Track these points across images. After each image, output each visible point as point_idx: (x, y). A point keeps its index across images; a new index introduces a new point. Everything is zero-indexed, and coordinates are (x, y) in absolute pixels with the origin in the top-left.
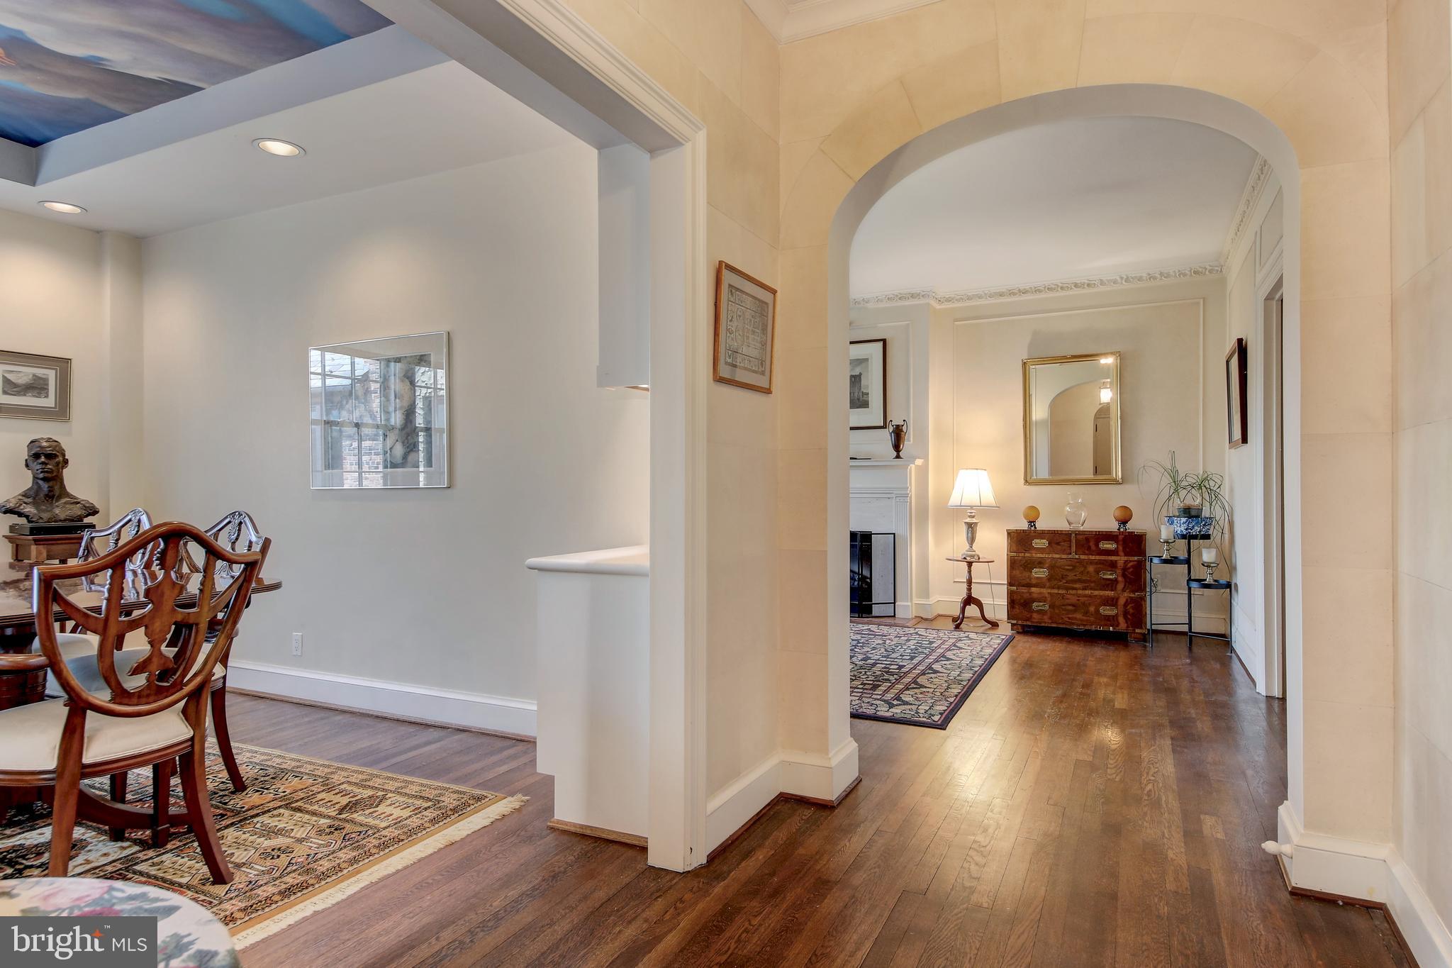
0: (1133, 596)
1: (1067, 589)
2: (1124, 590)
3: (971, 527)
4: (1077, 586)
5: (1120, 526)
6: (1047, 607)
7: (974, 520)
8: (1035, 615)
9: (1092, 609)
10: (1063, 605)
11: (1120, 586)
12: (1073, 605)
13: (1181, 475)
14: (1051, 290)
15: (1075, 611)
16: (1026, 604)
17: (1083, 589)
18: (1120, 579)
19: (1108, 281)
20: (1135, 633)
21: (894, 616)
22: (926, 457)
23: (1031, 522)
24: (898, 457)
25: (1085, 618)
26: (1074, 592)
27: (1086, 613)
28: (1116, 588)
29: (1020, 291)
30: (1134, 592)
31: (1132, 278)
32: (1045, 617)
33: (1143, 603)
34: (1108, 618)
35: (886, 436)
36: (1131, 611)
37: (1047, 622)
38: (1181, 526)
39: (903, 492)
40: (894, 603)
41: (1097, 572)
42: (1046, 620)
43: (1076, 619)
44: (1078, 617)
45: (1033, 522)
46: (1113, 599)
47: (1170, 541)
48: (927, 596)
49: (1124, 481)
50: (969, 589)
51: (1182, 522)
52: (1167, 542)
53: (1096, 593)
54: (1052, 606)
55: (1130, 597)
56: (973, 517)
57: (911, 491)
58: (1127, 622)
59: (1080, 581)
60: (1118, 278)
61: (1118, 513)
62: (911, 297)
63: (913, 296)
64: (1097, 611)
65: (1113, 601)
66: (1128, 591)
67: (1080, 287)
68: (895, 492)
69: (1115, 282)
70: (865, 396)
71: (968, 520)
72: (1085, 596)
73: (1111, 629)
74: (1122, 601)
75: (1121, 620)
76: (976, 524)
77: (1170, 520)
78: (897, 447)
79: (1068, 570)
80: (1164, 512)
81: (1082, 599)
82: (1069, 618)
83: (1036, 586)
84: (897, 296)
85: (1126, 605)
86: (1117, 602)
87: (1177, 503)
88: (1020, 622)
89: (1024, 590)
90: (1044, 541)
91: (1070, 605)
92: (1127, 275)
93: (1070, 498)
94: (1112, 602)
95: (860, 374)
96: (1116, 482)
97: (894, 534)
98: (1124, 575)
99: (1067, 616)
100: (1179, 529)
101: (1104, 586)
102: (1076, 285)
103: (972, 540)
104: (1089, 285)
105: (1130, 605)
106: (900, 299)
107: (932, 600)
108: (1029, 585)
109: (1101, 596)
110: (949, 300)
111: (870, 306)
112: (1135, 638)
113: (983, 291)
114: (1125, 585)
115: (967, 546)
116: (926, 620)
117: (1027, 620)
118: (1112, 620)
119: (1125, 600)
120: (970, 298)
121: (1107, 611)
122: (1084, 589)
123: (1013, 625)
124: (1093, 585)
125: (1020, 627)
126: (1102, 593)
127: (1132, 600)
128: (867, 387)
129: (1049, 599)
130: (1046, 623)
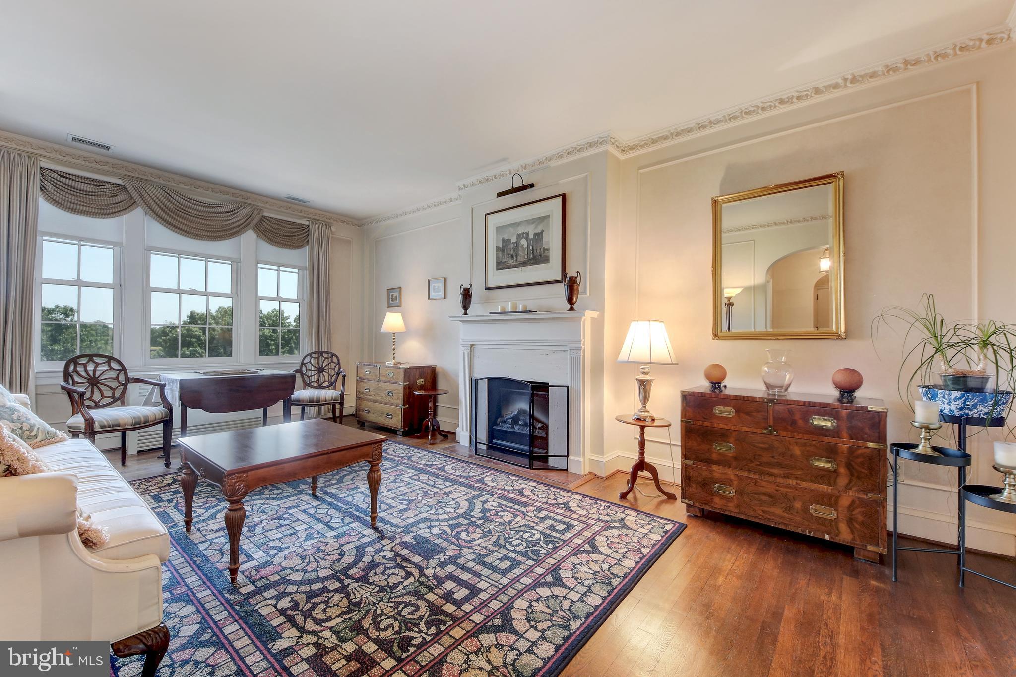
0: (865, 497)
1: (761, 474)
2: (848, 487)
3: (644, 386)
4: (775, 471)
5: (842, 395)
6: (733, 493)
7: (647, 378)
8: (717, 500)
9: (798, 505)
10: (755, 494)
11: (842, 481)
12: (770, 496)
13: (949, 326)
14: (750, 114)
15: (773, 504)
16: (706, 484)
17: (784, 477)
18: (842, 470)
19: (826, 87)
20: (865, 550)
21: (567, 470)
22: (601, 309)
23: (715, 384)
24: (572, 309)
25: (786, 515)
26: (771, 479)
27: (789, 509)
28: (835, 482)
29: (711, 122)
30: (865, 491)
31: (861, 76)
32: (731, 505)
33: (881, 509)
34: (821, 521)
35: (561, 290)
36: (860, 518)
37: (732, 510)
38: (950, 401)
39: (577, 345)
40: (567, 456)
41: (808, 456)
42: (733, 509)
43: (774, 514)
44: (777, 512)
45: (718, 383)
46: (830, 497)
47: (932, 426)
48: (601, 452)
49: (848, 334)
50: (642, 453)
51: (953, 397)
52: (927, 428)
53: (804, 484)
54: (739, 492)
55: (859, 498)
56: (647, 374)
57: (584, 344)
58: (852, 532)
59: (779, 465)
60: (840, 81)
61: (842, 379)
62: (589, 146)
63: (591, 145)
64: (806, 510)
65: (830, 499)
66: (854, 489)
67: (788, 102)
68: (569, 345)
69: (836, 86)
70: (546, 252)
71: (641, 377)
72: (787, 486)
73: (827, 537)
74: (845, 501)
75: (843, 527)
76: (650, 382)
77: (930, 391)
78: (570, 300)
79: (762, 448)
80: (918, 380)
81: (784, 490)
82: (764, 512)
83: (718, 463)
84: (576, 148)
85: (851, 507)
86: (837, 502)
87: (940, 369)
88: (697, 504)
89: (702, 466)
90: (729, 409)
91: (765, 494)
92: (853, 75)
93: (769, 356)
94: (831, 501)
95: (543, 231)
96: (837, 337)
97: (568, 387)
98: (849, 466)
99: (761, 508)
100: (947, 407)
101: (816, 477)
102: (782, 102)
103: (645, 399)
104: (799, 98)
105: (859, 510)
106: (579, 151)
107: (607, 458)
108: (709, 462)
109: (812, 490)
110: (632, 148)
111: (553, 163)
112: (864, 556)
113: (669, 131)
114: (850, 481)
115: (640, 406)
116: (600, 477)
117: (706, 504)
118: (831, 525)
119: (850, 500)
120: (654, 142)
121: (818, 511)
122: (786, 476)
123: (689, 506)
124: (799, 472)
125: (697, 510)
126: (814, 486)
127: (863, 503)
128: (548, 243)
129: (735, 483)
130: (731, 512)
